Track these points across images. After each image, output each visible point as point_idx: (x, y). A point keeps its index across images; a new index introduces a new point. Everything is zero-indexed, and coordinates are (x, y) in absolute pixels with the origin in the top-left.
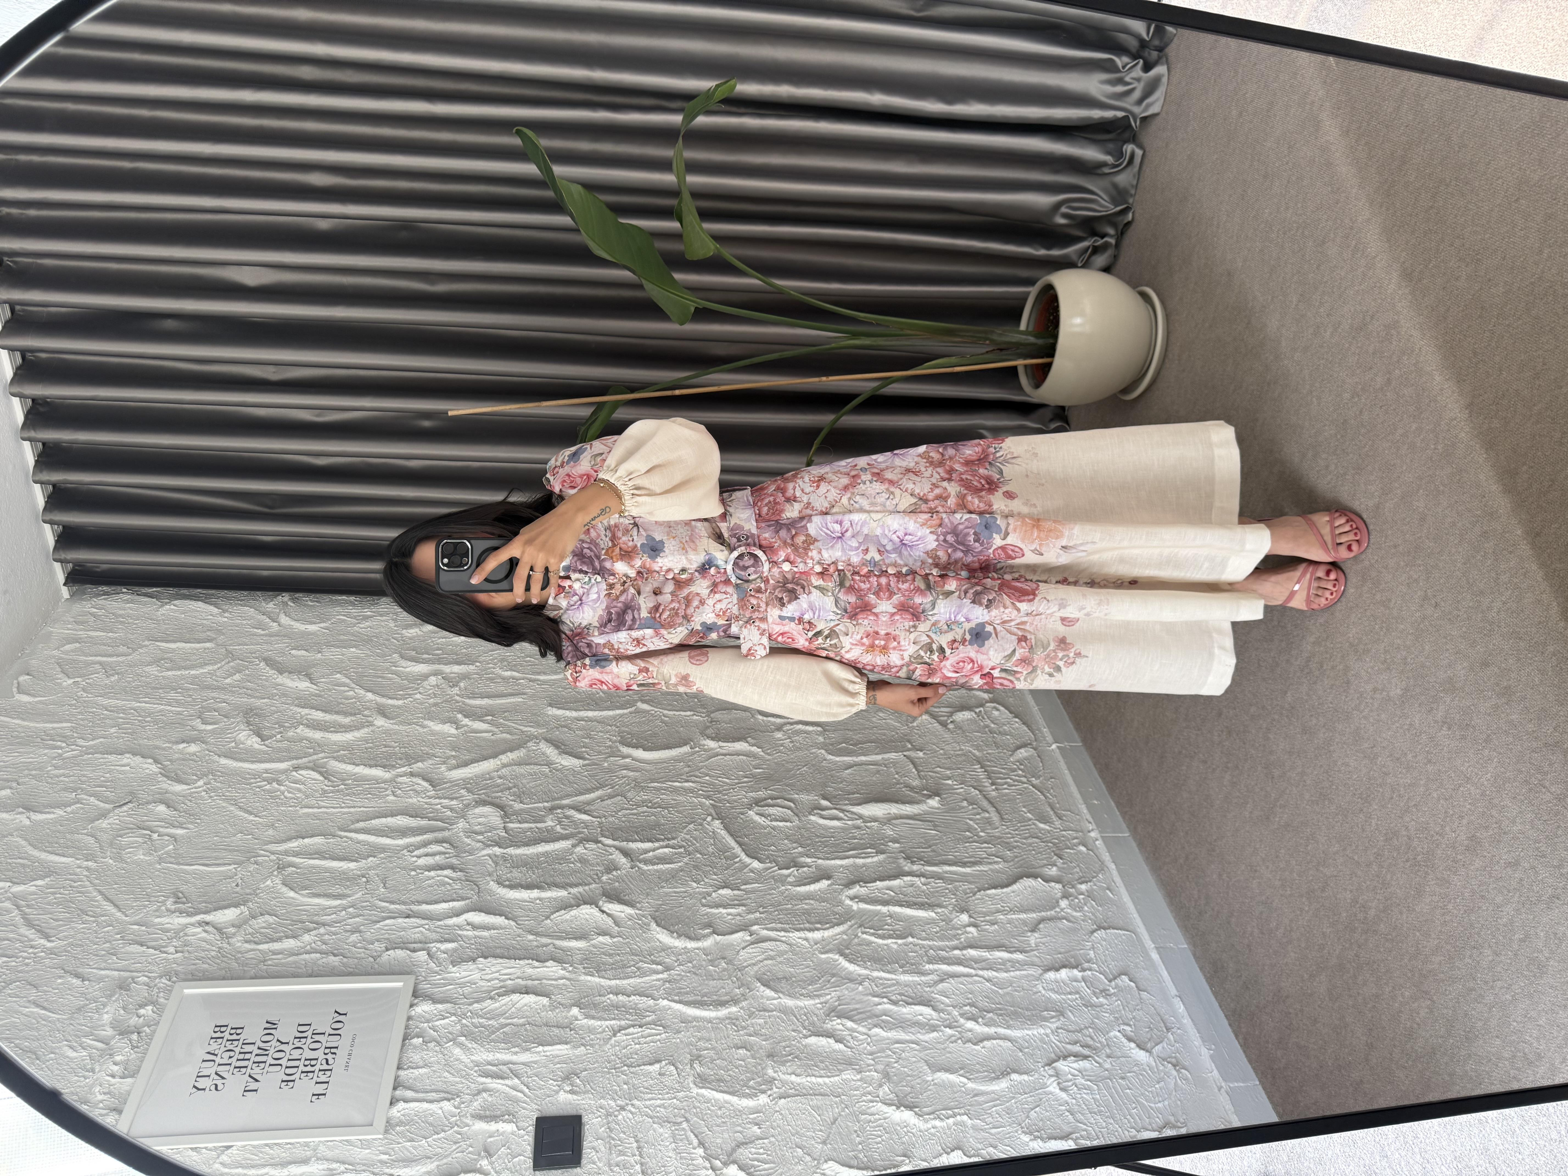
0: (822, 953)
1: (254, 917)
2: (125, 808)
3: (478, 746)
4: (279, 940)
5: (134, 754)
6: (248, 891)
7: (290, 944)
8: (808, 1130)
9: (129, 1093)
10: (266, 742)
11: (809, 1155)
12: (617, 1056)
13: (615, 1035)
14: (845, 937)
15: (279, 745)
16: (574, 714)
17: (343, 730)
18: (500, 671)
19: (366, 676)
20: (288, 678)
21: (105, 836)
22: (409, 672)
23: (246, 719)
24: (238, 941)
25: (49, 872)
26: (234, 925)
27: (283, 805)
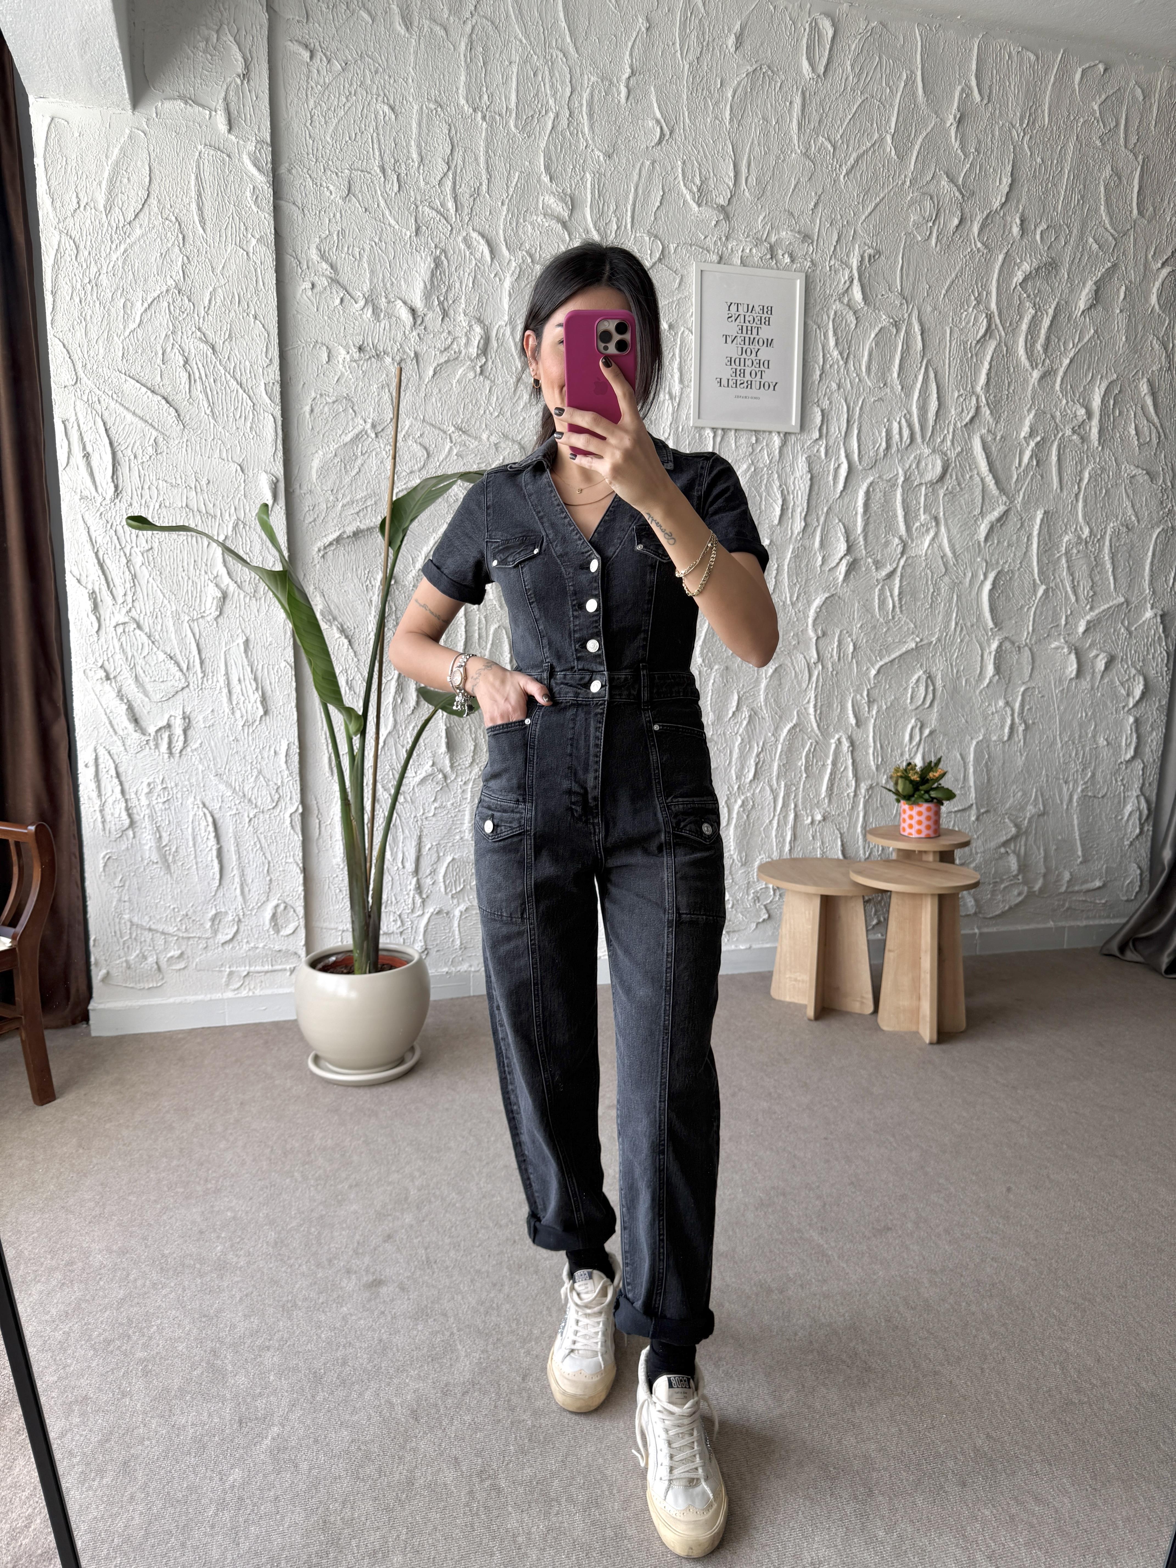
1: (855, 313)
2: (957, 194)
3: (1005, 457)
4: (835, 333)
5: (1011, 186)
6: (877, 305)
7: (832, 342)
9: (730, 264)
10: (1019, 287)
14: (808, 730)
15: (1016, 297)
16: (1035, 533)
17: (1029, 346)
18: (1090, 468)
19: (1090, 355)
20: (1090, 291)
21: (932, 187)
22: (1093, 391)
23: (1045, 265)
24: (837, 306)
25: (902, 157)
26: (849, 301)
27: (955, 313)
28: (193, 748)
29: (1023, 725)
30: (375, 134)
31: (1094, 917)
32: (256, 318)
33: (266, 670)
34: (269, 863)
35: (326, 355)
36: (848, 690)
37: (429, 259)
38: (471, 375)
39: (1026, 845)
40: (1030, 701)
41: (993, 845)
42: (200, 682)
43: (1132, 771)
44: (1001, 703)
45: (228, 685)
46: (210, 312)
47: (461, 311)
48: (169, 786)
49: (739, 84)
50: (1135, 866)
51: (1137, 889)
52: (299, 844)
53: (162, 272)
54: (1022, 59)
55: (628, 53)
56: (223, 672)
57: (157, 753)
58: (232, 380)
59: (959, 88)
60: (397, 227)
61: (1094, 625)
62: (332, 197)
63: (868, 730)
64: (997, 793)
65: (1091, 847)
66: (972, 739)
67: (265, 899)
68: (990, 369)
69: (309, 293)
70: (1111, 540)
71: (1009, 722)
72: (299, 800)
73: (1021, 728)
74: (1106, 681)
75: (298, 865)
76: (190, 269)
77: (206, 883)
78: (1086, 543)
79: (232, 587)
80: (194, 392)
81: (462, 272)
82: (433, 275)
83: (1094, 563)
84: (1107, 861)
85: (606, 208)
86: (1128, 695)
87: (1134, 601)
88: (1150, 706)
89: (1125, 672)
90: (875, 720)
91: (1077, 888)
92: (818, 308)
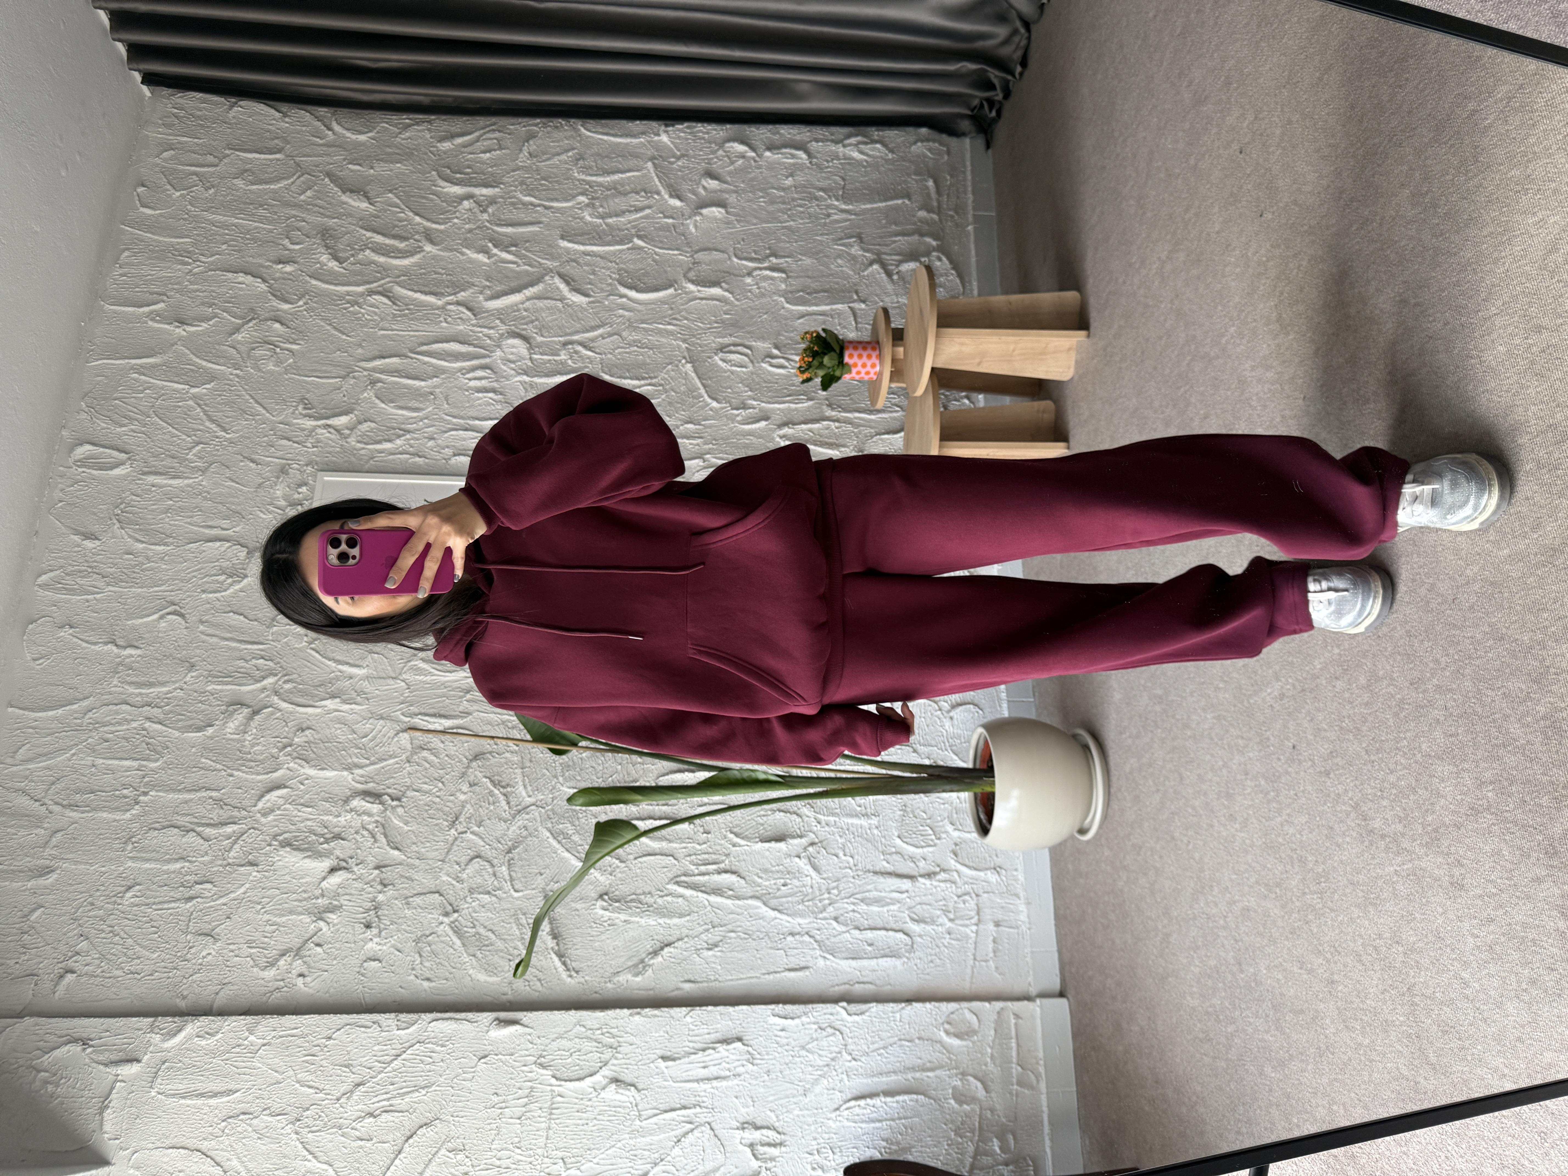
1: (360, 423)
2: (251, 324)
3: (507, 277)
4: (381, 442)
5: (246, 273)
6: (353, 401)
7: (387, 446)
10: (344, 265)
15: (353, 267)
16: (582, 248)
17: (400, 255)
18: (520, 196)
19: (412, 196)
20: (351, 197)
21: (243, 349)
22: (447, 194)
23: (323, 240)
24: (352, 441)
25: (212, 377)
26: (347, 428)
27: (365, 326)
28: (775, 1119)
29: (771, 259)
30: (154, 907)
31: (965, 186)
32: (330, 1038)
33: (694, 1038)
34: (900, 1040)
35: (372, 963)
36: (731, 429)
37: (281, 853)
38: (400, 810)
39: (891, 255)
40: (747, 252)
41: (890, 287)
42: (705, 1110)
43: (819, 152)
44: (749, 280)
45: (708, 1079)
46: (321, 1087)
47: (335, 820)
48: (816, 1147)
49: (130, 536)
50: (913, 148)
51: (937, 145)
52: (880, 1006)
53: (277, 1138)
54: (127, 264)
55: (93, 647)
56: (695, 1085)
57: (781, 1159)
58: (392, 1065)
59: (150, 323)
60: (247, 886)
61: (674, 191)
62: (214, 953)
63: (773, 410)
64: (837, 283)
65: (894, 190)
66: (783, 308)
67: (938, 1045)
68: (421, 292)
69: (308, 979)
70: (591, 175)
71: (768, 273)
72: (833, 1005)
73: (773, 260)
74: (729, 179)
75: (903, 1008)
76: (276, 1107)
77: (921, 1109)
78: (593, 198)
79: (606, 1072)
80: (403, 1107)
81: (297, 819)
82: (298, 849)
83: (613, 191)
84: (909, 175)
85: (242, 670)
86: (743, 157)
87: (651, 152)
88: (755, 136)
89: (720, 160)
90: (763, 402)
91: (935, 204)
92: (353, 459)
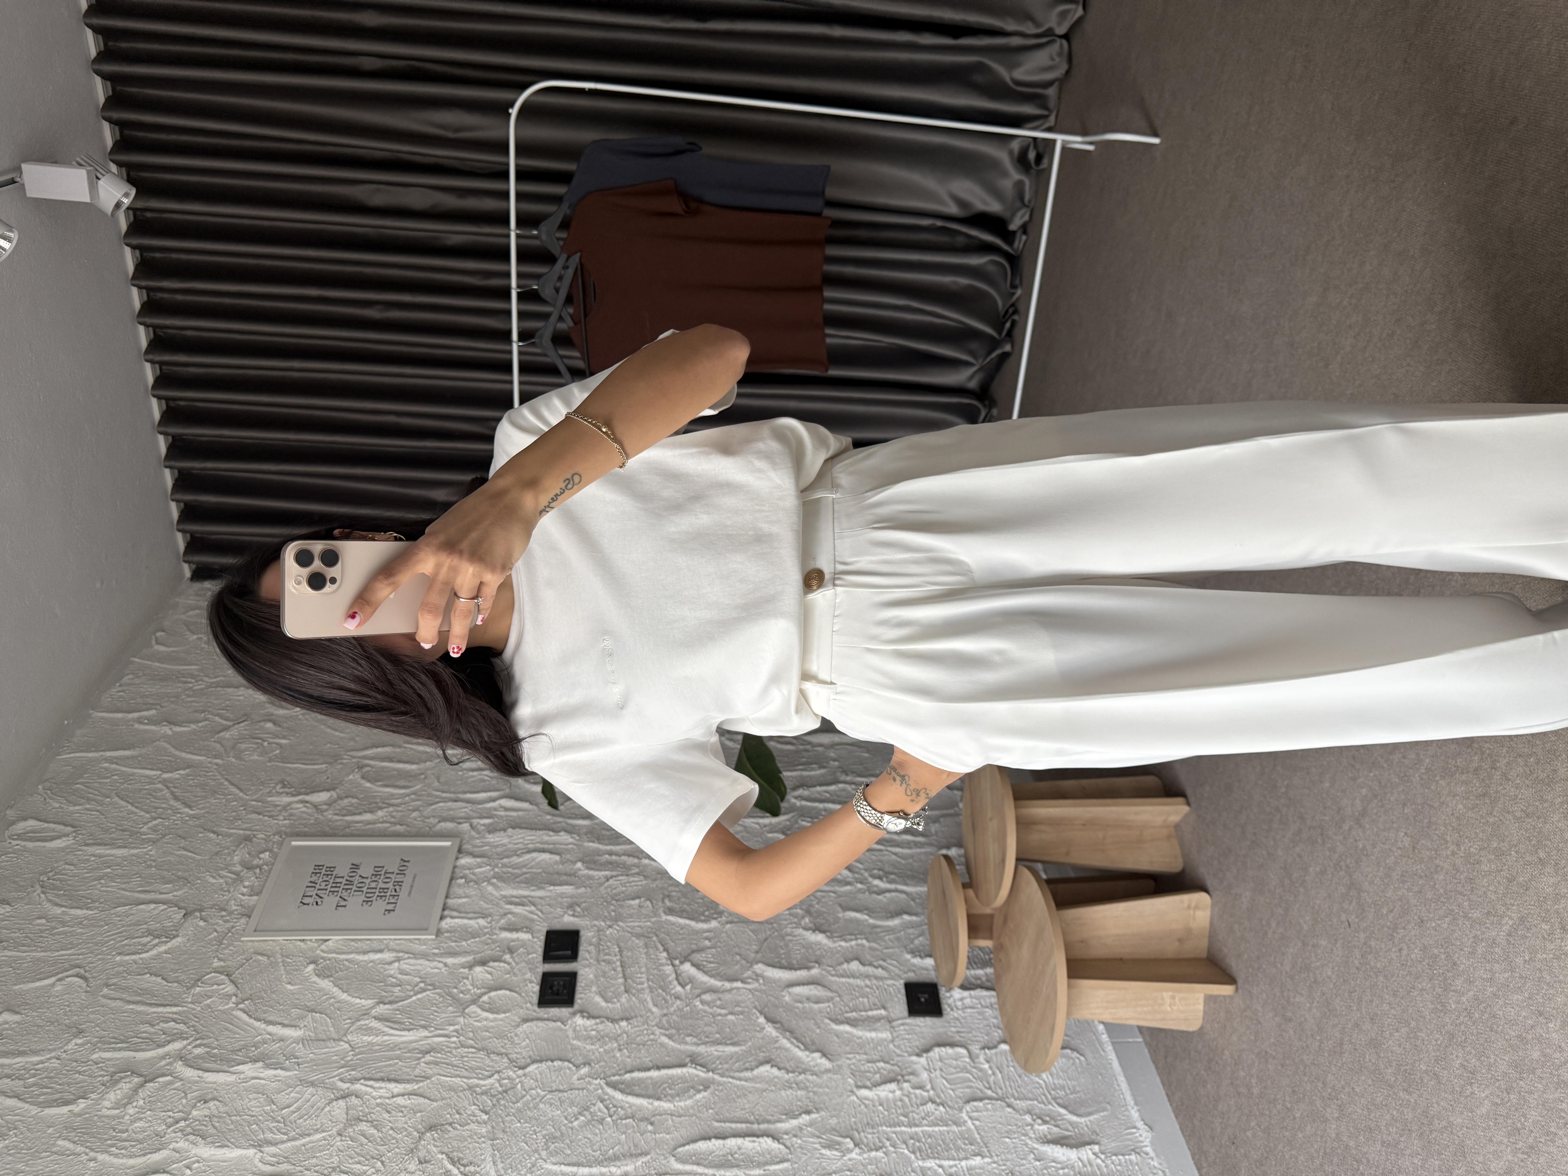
0: (769, 832)
1: (341, 799)
2: (242, 725)
4: (360, 814)
6: (336, 782)
7: (368, 817)
8: (746, 944)
9: (254, 906)
11: (744, 959)
12: (608, 894)
13: (608, 880)
14: (788, 823)
21: (228, 743)
24: (329, 814)
25: (189, 765)
26: (326, 803)
49: (51, 901)
54: (128, 683)
59: (137, 726)
85: (143, 1035)
92: (327, 829)
